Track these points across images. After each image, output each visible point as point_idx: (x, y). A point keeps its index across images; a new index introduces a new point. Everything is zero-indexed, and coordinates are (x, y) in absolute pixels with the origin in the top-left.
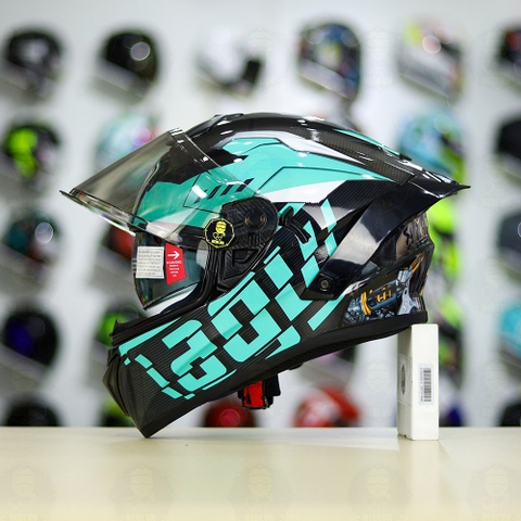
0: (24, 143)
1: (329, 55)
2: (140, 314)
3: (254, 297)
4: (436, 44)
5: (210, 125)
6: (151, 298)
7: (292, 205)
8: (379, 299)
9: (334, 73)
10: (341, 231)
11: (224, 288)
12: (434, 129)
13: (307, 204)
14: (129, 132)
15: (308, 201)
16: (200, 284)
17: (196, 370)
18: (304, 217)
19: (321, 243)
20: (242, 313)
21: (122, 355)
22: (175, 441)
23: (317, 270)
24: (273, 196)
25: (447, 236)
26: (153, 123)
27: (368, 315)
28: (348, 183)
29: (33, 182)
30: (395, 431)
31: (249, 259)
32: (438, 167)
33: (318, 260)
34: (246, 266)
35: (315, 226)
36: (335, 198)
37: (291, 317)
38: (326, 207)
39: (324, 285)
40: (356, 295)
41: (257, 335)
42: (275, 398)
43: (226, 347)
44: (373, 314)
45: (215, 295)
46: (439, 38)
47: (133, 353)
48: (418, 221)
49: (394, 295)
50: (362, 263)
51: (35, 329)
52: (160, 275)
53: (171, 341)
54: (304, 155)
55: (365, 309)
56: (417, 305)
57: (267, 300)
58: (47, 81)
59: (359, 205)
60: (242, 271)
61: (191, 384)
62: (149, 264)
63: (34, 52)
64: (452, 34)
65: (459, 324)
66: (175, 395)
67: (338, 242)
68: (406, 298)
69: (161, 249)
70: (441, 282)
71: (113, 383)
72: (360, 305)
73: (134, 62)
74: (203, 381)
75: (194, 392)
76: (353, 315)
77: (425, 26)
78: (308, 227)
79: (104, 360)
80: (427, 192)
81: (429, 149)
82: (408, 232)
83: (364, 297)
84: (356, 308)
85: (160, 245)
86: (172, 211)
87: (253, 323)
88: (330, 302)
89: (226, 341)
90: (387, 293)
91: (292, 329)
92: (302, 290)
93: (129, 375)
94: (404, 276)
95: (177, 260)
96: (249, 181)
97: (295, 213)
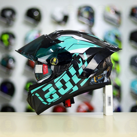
0: (6, 37)
1: (86, 14)
2: (36, 83)
3: (66, 78)
4: (114, 11)
5: (54, 33)
6: (39, 78)
7: (76, 54)
8: (99, 78)
9: (87, 19)
10: (89, 61)
11: (58, 75)
12: (113, 34)
14: (33, 35)
15: (80, 53)
16: (52, 74)
17: (51, 97)
18: (79, 57)
19: (83, 64)
20: (63, 82)
21: (32, 93)
22: (45, 116)
23: (83, 71)
24: (71, 51)
25: (117, 62)
26: (39, 32)
28: (90, 48)
29: (8, 48)
30: (103, 113)
31: (65, 68)
32: (114, 44)
33: (83, 68)
34: (64, 70)
35: (82, 59)
36: (87, 52)
37: (76, 83)
38: (85, 54)
39: (84, 75)
40: (93, 77)
41: (67, 88)
43: (59, 91)
44: (97, 82)
45: (56, 77)
47: (34, 93)
48: (109, 58)
49: (103, 77)
50: (94, 69)
51: (9, 87)
52: (41, 72)
53: (44, 89)
54: (79, 41)
55: (95, 81)
56: (109, 80)
57: (69, 79)
58: (12, 21)
59: (93, 54)
61: (50, 100)
62: (39, 69)
63: (8, 14)
64: (118, 9)
65: (120, 85)
66: (45, 103)
67: (88, 63)
68: (106, 78)
69: (42, 66)
70: (115, 74)
71: (29, 101)
74: (53, 100)
75: (50, 103)
76: (92, 82)
77: (111, 7)
78: (80, 60)
79: (27, 94)
81: (112, 39)
82: (106, 61)
83: (95, 78)
84: (93, 81)
85: (41, 64)
86: (45, 55)
87: (66, 85)
88: (86, 79)
89: (59, 89)
90: (101, 77)
91: (76, 86)
92: (79, 76)
93: (33, 98)
94: (105, 72)
95: (46, 68)
96: (65, 48)
97: (77, 56)
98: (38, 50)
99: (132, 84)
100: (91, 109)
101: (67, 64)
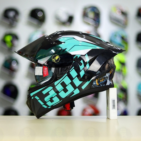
0: (9, 39)
1: (91, 15)
3: (67, 80)
4: (120, 12)
5: (55, 34)
6: (39, 81)
7: (77, 55)
8: (101, 81)
9: (93, 20)
10: (91, 63)
11: (59, 78)
12: (120, 35)
13: (81, 55)
14: (37, 36)
16: (52, 77)
17: (51, 100)
18: (80, 59)
19: (85, 66)
20: (64, 85)
21: (31, 96)
23: (84, 73)
24: (72, 53)
25: (123, 64)
27: (98, 85)
28: (92, 50)
29: (10, 49)
31: (66, 70)
32: (120, 45)
33: (84, 70)
34: (65, 72)
35: (84, 61)
36: (89, 54)
37: (77, 86)
38: (87, 56)
39: (86, 77)
40: (95, 80)
41: (68, 91)
43: (59, 94)
44: (99, 85)
45: (56, 80)
46: (121, 10)
47: (34, 96)
48: (111, 60)
49: (105, 80)
50: (96, 71)
51: (12, 89)
52: (41, 74)
53: (44, 92)
54: (81, 42)
56: (111, 83)
57: (70, 81)
58: (15, 22)
59: (96, 55)
60: (64, 73)
61: (50, 104)
62: (39, 71)
63: (11, 14)
64: (125, 9)
65: (126, 88)
66: (46, 107)
67: (90, 66)
68: (108, 81)
69: (42, 67)
71: (29, 104)
72: (96, 83)
73: (38, 17)
74: (53, 103)
75: (51, 106)
77: (117, 7)
78: (82, 62)
80: (114, 52)
81: (118, 40)
82: (109, 63)
83: (97, 81)
84: (94, 84)
85: (41, 66)
86: (45, 57)
87: (67, 87)
88: (87, 82)
89: (59, 92)
90: (103, 79)
91: (77, 89)
92: (80, 78)
93: (33, 101)
94: (108, 75)
95: (46, 70)
96: (66, 49)
97: (78, 58)
98: (38, 51)
100: (96, 113)
101: (68, 66)
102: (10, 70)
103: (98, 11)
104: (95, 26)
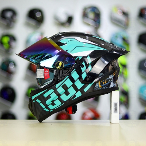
0: (6, 40)
1: (91, 15)
2: (38, 88)
3: (68, 83)
4: (121, 12)
5: (57, 35)
6: (41, 83)
7: (79, 57)
8: (104, 83)
10: (93, 64)
11: (60, 80)
12: (121, 36)
13: (83, 57)
14: (35, 38)
16: (54, 79)
17: (53, 103)
19: (87, 68)
20: (65, 87)
21: (33, 99)
22: (48, 123)
23: (86, 75)
24: (74, 55)
25: (124, 66)
26: (42, 34)
27: (101, 88)
28: (95, 51)
29: (8, 51)
30: (109, 121)
31: (67, 72)
32: (122, 46)
33: (86, 73)
34: (66, 74)
35: (86, 63)
36: (92, 55)
37: (79, 89)
38: (89, 58)
39: (88, 79)
40: (97, 82)
41: (69, 93)
42: (76, 111)
43: (61, 97)
45: (58, 82)
46: (122, 10)
47: (35, 99)
48: (115, 61)
49: (108, 82)
50: (99, 73)
51: (9, 92)
52: (43, 77)
53: (46, 95)
55: (100, 86)
56: (115, 85)
57: (72, 84)
58: (12, 23)
60: (65, 76)
61: (51, 107)
62: (40, 74)
63: (9, 14)
64: (126, 10)
66: (47, 110)
67: (92, 67)
68: (112, 83)
69: (43, 70)
70: (123, 79)
71: (30, 107)
72: (98, 85)
74: (55, 106)
75: (52, 110)
76: (97, 88)
77: (118, 7)
78: (83, 63)
79: (28, 101)
81: (119, 42)
82: (112, 64)
83: (99, 83)
84: (97, 86)
87: (68, 90)
88: (90, 84)
89: (61, 95)
90: (106, 82)
91: (79, 92)
92: (82, 81)
93: (35, 105)
94: (111, 77)
95: (47, 72)
96: (67, 51)
97: (80, 59)
99: (141, 90)
101: (69, 68)
102: (7, 73)
103: (99, 11)
104: (95, 27)
